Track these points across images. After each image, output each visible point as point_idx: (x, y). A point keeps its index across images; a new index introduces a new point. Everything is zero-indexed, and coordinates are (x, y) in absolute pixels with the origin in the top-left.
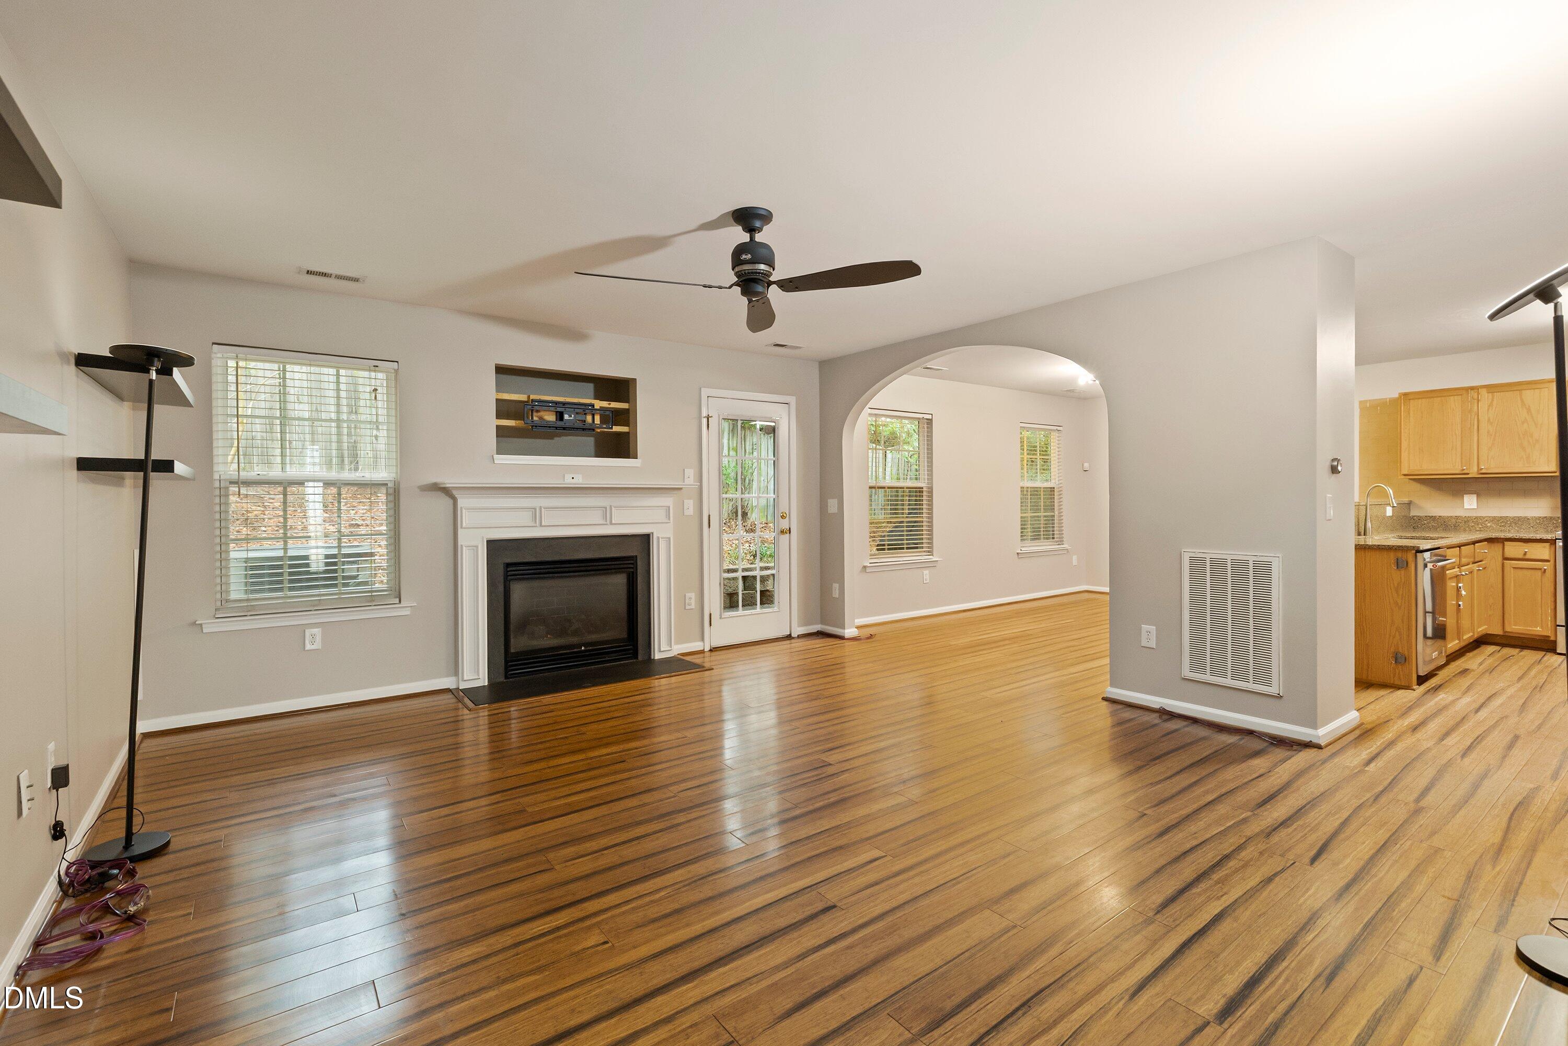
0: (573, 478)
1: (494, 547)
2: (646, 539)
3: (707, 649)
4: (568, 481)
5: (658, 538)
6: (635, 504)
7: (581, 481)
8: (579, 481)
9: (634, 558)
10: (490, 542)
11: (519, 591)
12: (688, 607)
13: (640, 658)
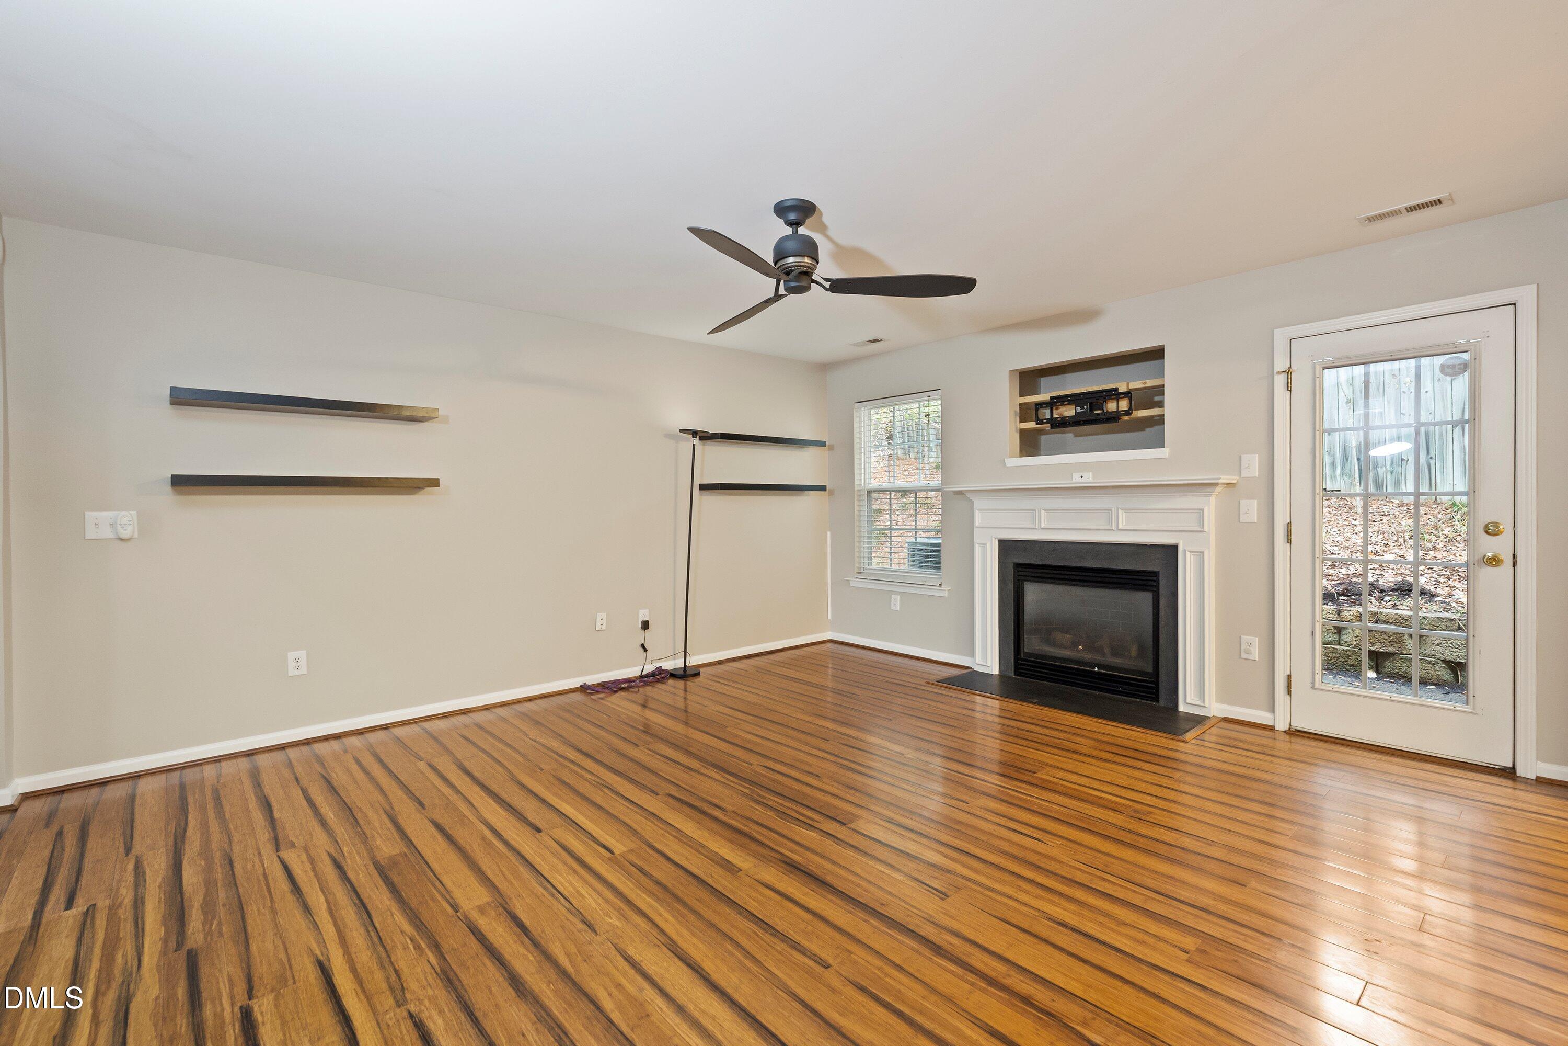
0: (1082, 477)
1: (1006, 547)
2: (1171, 551)
3: (1281, 726)
4: (1076, 480)
5: (1185, 551)
6: (1153, 506)
7: (1091, 479)
8: (1089, 479)
9: (1155, 574)
10: (1002, 543)
11: (1034, 593)
12: (1244, 655)
13: (1162, 703)
